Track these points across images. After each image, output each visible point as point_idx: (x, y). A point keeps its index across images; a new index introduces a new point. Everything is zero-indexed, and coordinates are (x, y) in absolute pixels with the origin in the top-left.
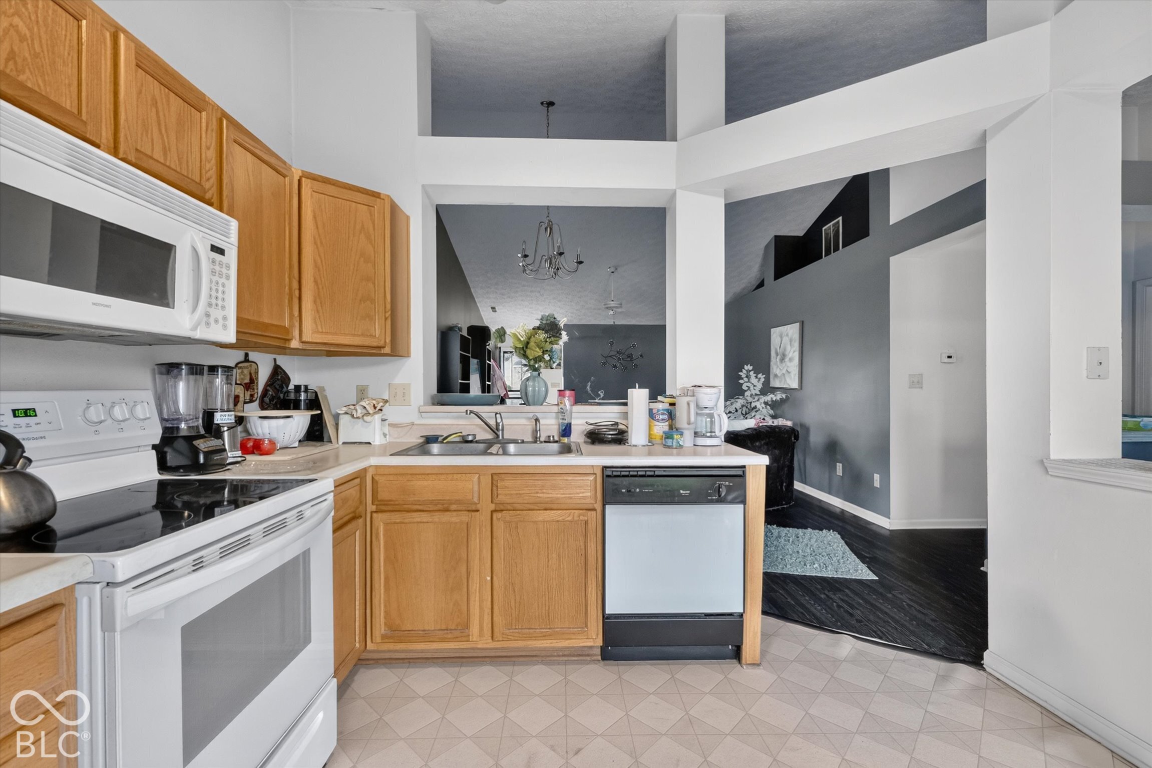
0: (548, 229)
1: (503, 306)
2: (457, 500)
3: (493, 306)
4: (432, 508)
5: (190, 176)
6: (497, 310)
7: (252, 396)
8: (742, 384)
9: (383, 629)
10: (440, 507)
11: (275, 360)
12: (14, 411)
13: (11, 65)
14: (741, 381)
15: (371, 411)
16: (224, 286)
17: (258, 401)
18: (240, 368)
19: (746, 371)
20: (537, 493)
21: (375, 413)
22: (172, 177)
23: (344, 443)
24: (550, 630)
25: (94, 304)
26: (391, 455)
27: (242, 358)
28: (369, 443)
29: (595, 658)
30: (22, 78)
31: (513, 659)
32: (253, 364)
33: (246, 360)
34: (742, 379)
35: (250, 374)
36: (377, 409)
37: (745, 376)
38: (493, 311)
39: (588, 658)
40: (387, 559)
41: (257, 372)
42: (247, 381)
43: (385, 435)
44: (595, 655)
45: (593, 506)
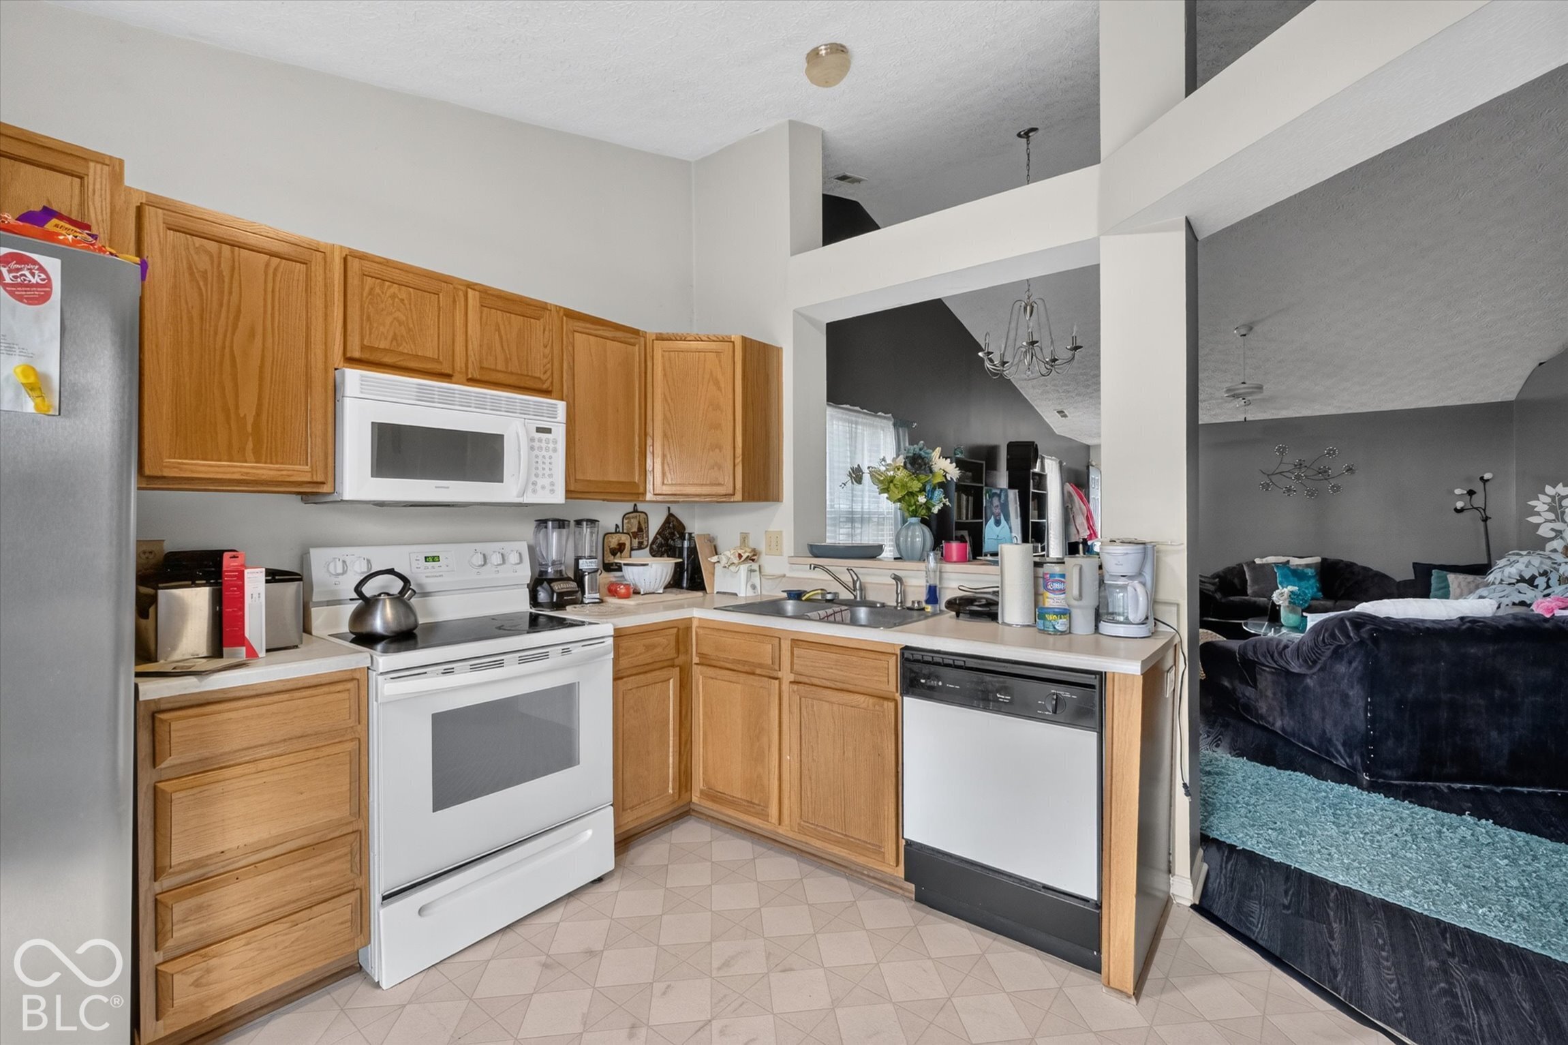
0: (1028, 308)
1: (1075, 408)
2: (760, 664)
3: (1060, 408)
4: (740, 668)
5: (530, 374)
6: (1066, 413)
7: (641, 543)
8: (1538, 525)
9: (701, 785)
10: (747, 668)
11: (669, 508)
12: (426, 558)
13: (394, 343)
14: (1534, 520)
15: (736, 561)
16: (551, 457)
17: (648, 548)
18: (628, 518)
19: (1553, 498)
20: (832, 668)
21: (739, 564)
22: (512, 380)
23: (718, 593)
24: (845, 838)
25: (436, 487)
26: (715, 609)
27: (631, 509)
28: (736, 595)
29: (907, 894)
30: (401, 349)
31: (822, 862)
32: (642, 515)
33: (635, 511)
34: (1538, 514)
35: (639, 523)
36: (743, 559)
37: (1546, 507)
38: (1062, 417)
39: (901, 891)
40: (705, 713)
41: (647, 522)
42: (635, 529)
43: (754, 587)
44: (910, 892)
45: (894, 696)
